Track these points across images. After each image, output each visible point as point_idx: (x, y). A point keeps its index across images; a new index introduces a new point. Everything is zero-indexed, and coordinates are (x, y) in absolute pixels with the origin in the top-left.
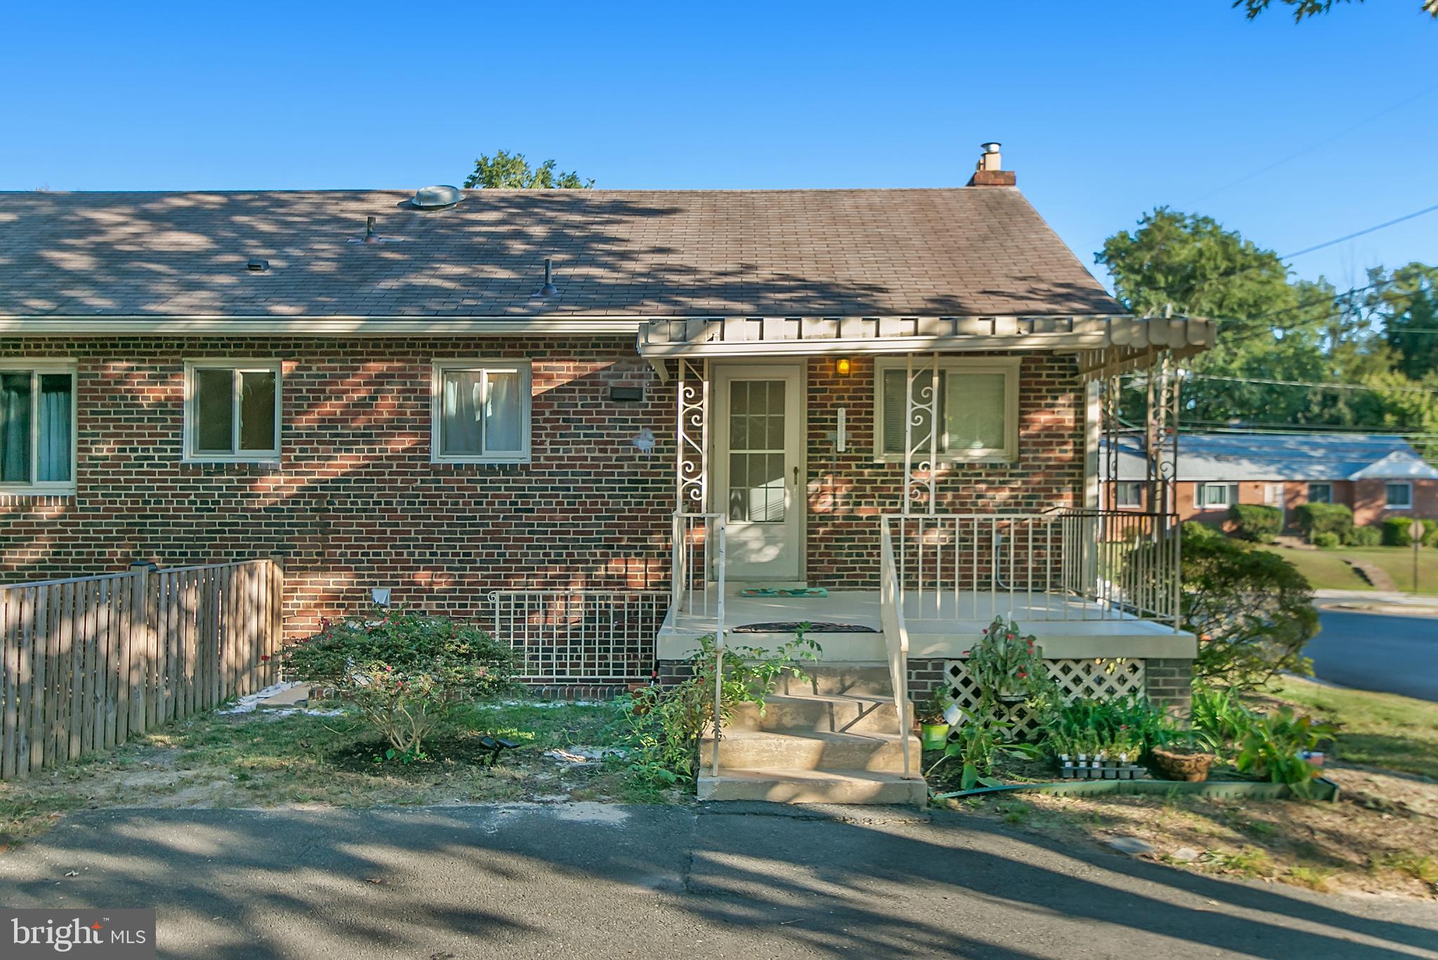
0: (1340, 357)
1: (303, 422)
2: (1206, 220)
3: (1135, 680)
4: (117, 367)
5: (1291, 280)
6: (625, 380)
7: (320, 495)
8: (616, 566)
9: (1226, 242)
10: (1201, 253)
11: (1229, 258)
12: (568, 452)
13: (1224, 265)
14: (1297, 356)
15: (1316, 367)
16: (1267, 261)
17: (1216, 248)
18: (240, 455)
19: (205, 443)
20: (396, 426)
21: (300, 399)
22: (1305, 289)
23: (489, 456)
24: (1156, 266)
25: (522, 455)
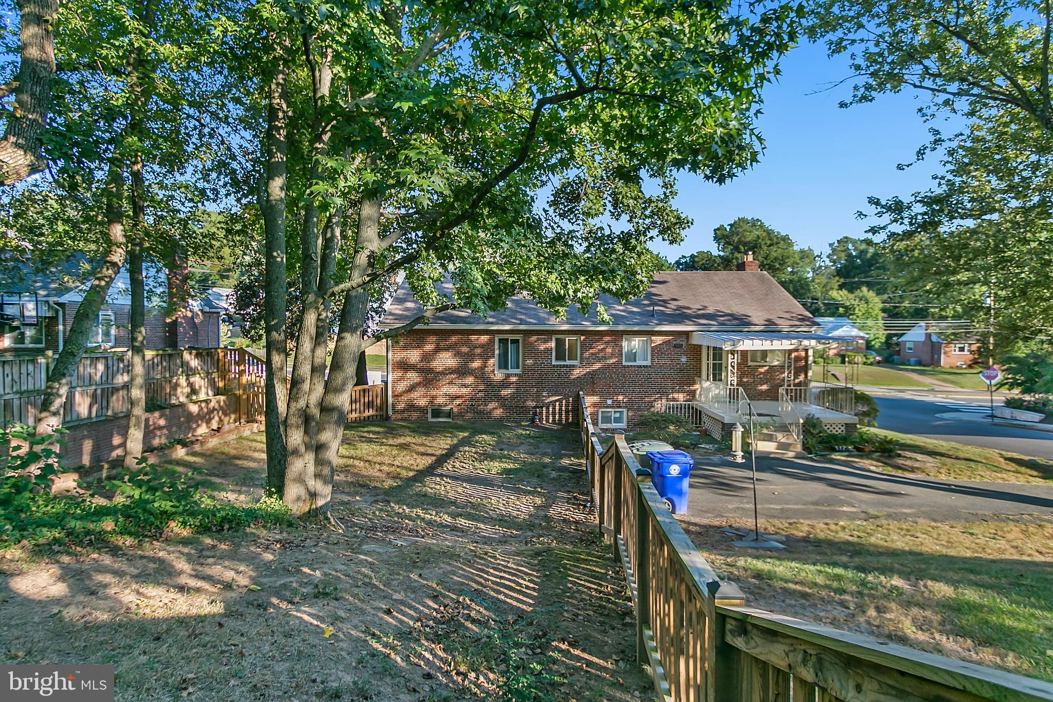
0: (817, 281)
1: (586, 355)
2: (758, 220)
3: (843, 428)
4: (534, 338)
5: (796, 248)
6: (678, 342)
7: (593, 374)
8: (676, 396)
9: (769, 233)
10: (758, 237)
11: (770, 239)
12: (662, 362)
13: (769, 242)
14: (799, 281)
15: (808, 285)
16: (786, 239)
17: (764, 234)
18: (568, 362)
19: (557, 359)
20: (612, 356)
21: (585, 347)
22: (802, 251)
23: (638, 363)
24: (740, 242)
25: (648, 363)
